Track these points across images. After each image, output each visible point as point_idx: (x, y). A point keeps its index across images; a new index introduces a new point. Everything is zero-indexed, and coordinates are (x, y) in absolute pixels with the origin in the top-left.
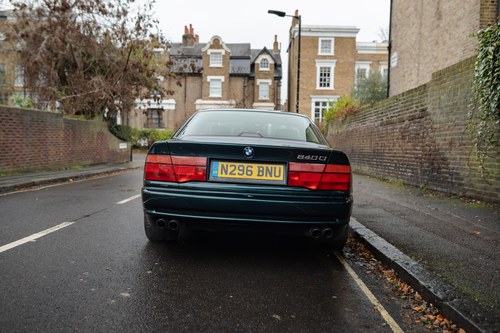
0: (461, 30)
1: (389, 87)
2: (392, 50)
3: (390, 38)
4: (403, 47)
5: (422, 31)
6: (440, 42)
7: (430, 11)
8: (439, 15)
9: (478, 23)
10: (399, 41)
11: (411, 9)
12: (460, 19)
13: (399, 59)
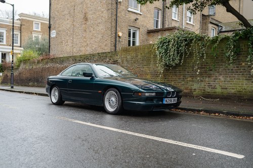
0: (100, 28)
1: (50, 46)
2: (51, 29)
3: (50, 23)
4: (60, 29)
5: (75, 23)
6: (87, 30)
7: (80, 16)
8: (86, 19)
9: (110, 27)
10: (57, 26)
11: (66, 12)
12: (99, 23)
13: (57, 34)
